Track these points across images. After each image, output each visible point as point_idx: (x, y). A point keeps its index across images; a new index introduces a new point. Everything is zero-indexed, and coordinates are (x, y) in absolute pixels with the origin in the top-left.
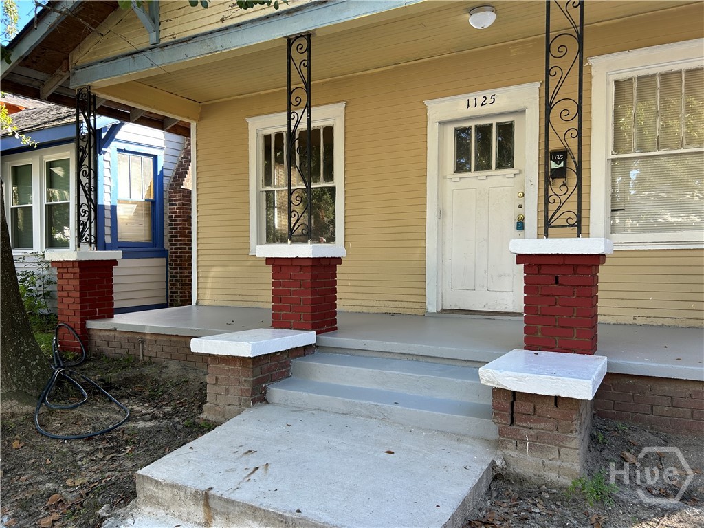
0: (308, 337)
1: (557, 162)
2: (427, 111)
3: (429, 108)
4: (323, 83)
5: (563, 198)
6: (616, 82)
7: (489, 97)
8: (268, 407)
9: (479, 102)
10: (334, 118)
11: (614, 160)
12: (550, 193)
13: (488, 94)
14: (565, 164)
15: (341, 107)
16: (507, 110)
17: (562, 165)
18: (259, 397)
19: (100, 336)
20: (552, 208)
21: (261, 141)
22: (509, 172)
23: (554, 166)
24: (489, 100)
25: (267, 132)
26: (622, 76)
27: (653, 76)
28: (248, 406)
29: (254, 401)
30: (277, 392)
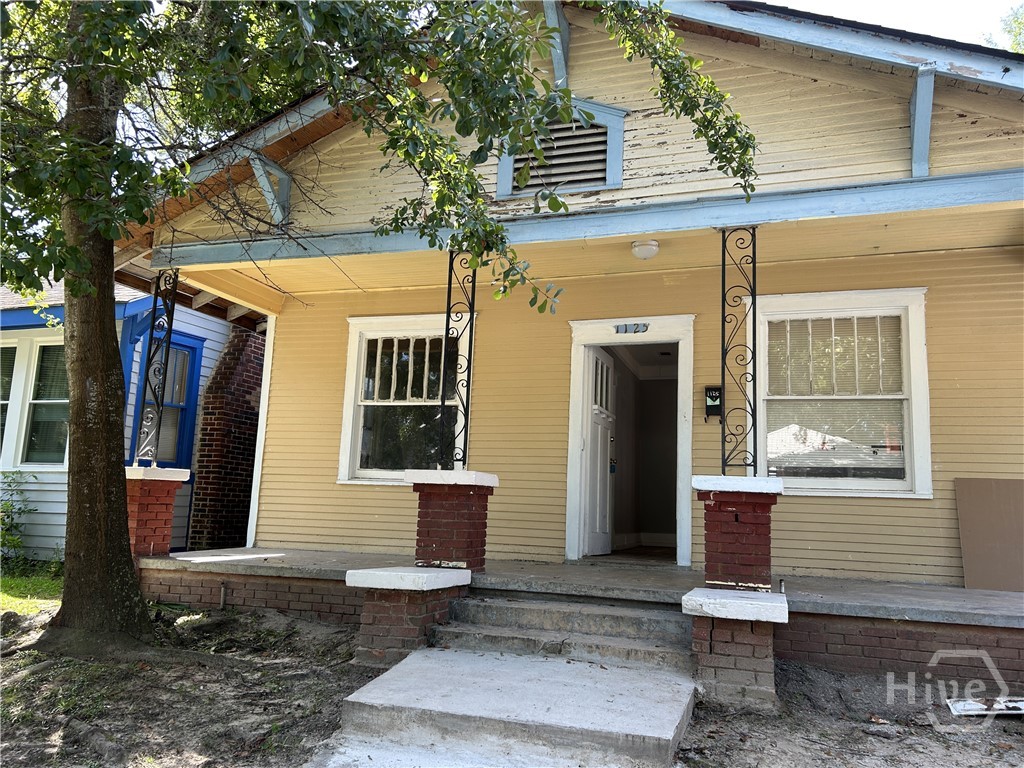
1: (713, 398)
2: (571, 332)
3: (573, 329)
5: (740, 438)
6: (769, 322)
7: (640, 324)
9: (630, 329)
11: (768, 401)
12: (727, 432)
13: (640, 321)
14: (720, 401)
16: (659, 340)
17: (717, 402)
19: (158, 579)
20: (729, 447)
21: (365, 346)
23: (710, 402)
24: (640, 328)
25: (372, 336)
26: (777, 318)
27: (805, 321)
28: (415, 649)
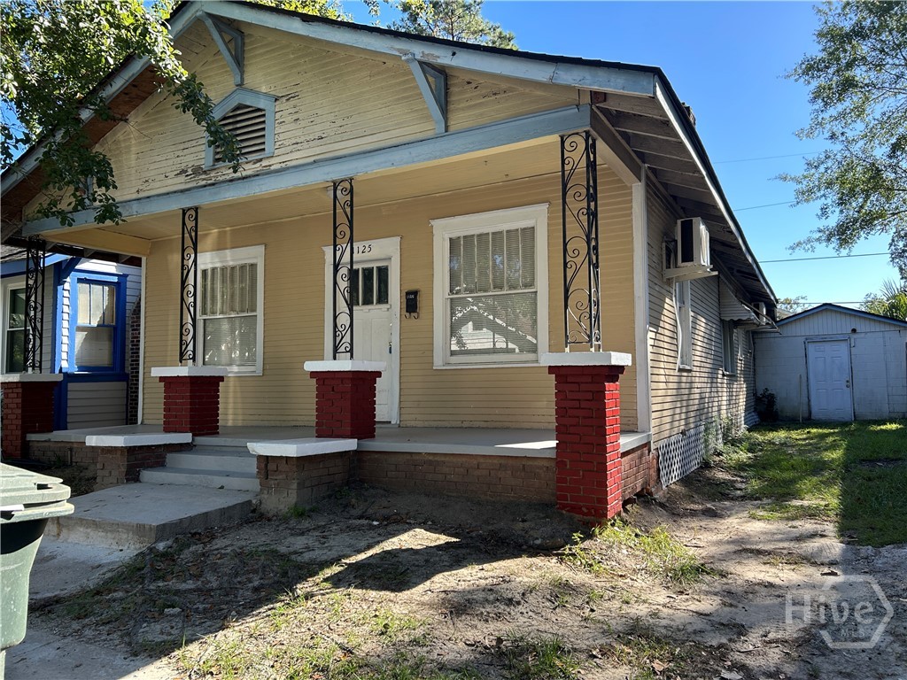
0: (186, 438)
2: (324, 255)
3: (325, 253)
4: (249, 228)
6: (451, 239)
7: (367, 246)
8: (138, 485)
9: (361, 251)
10: (256, 257)
11: (450, 299)
13: (367, 243)
15: (261, 249)
16: (379, 257)
18: (132, 476)
22: (384, 307)
23: (408, 303)
24: (367, 249)
25: (206, 267)
26: (454, 235)
27: (473, 235)
28: (123, 483)
29: (128, 480)
30: (147, 475)
